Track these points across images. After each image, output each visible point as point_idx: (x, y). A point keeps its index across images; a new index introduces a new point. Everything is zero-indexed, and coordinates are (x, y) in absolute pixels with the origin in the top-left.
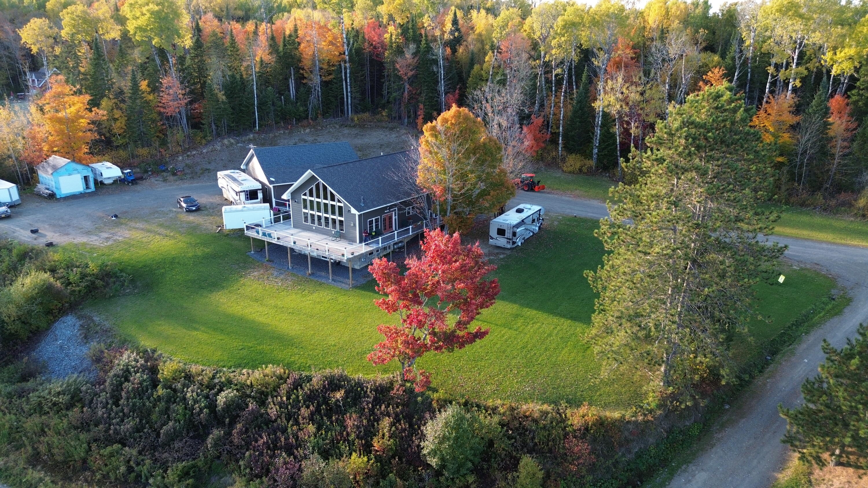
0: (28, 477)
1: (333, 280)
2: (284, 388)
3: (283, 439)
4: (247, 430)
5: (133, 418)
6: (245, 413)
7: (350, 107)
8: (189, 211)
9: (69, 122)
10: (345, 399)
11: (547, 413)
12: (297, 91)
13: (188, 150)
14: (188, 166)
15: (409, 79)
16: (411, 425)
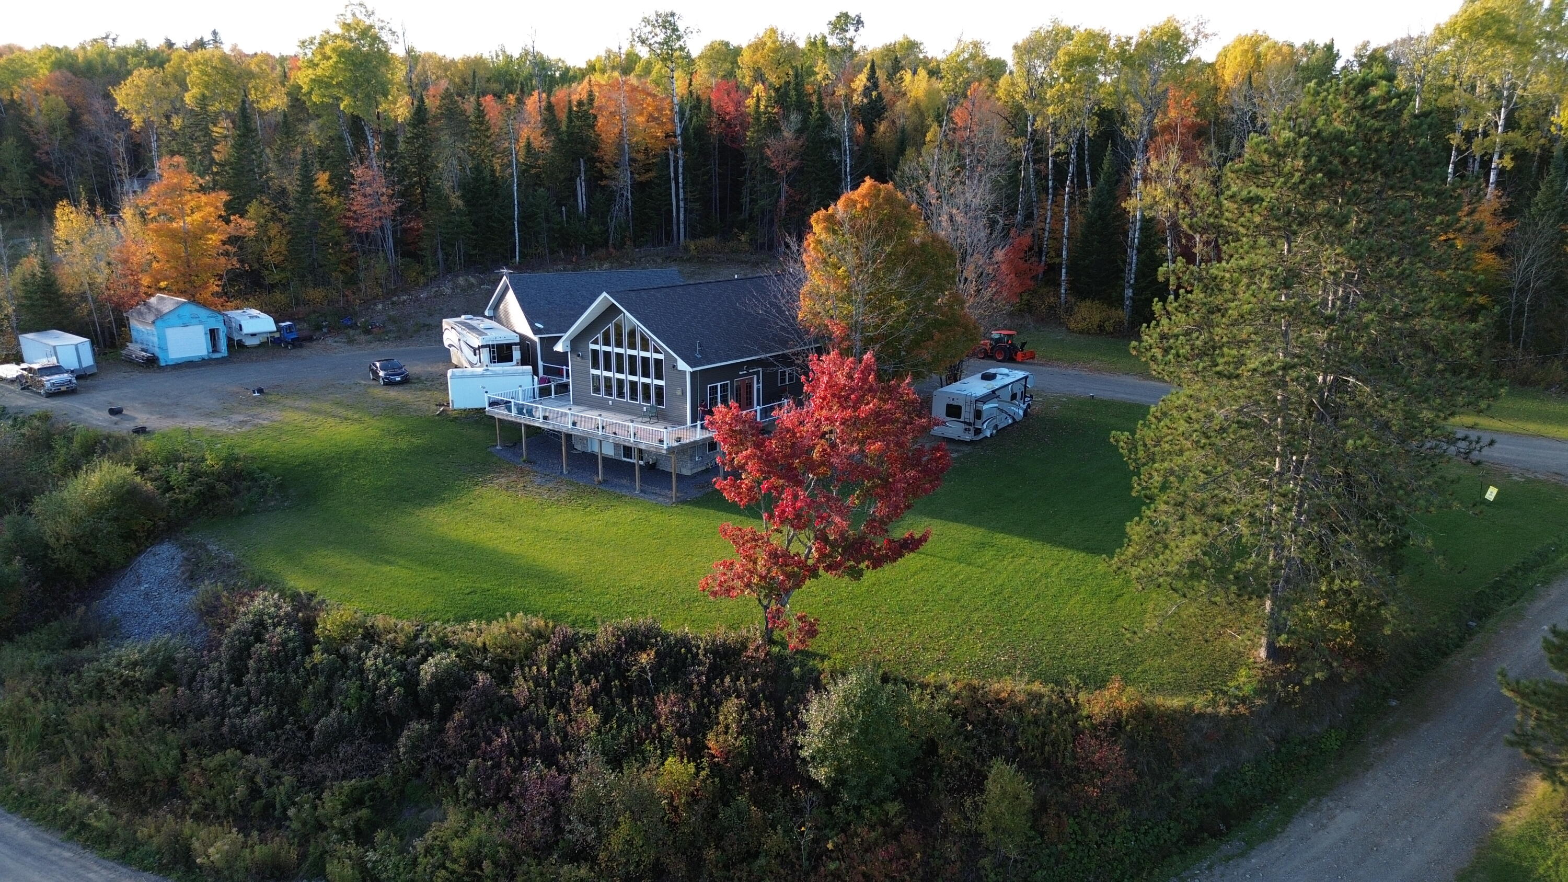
0: (70, 805)
1: (642, 491)
2: (544, 652)
3: (538, 737)
4: (472, 726)
5: (266, 706)
6: (471, 694)
7: (682, 226)
8: (389, 383)
9: (190, 238)
10: (656, 667)
11: (1041, 696)
12: (589, 196)
13: (394, 292)
14: (393, 320)
15: (788, 175)
16: (780, 714)
